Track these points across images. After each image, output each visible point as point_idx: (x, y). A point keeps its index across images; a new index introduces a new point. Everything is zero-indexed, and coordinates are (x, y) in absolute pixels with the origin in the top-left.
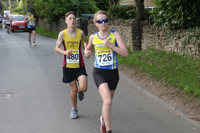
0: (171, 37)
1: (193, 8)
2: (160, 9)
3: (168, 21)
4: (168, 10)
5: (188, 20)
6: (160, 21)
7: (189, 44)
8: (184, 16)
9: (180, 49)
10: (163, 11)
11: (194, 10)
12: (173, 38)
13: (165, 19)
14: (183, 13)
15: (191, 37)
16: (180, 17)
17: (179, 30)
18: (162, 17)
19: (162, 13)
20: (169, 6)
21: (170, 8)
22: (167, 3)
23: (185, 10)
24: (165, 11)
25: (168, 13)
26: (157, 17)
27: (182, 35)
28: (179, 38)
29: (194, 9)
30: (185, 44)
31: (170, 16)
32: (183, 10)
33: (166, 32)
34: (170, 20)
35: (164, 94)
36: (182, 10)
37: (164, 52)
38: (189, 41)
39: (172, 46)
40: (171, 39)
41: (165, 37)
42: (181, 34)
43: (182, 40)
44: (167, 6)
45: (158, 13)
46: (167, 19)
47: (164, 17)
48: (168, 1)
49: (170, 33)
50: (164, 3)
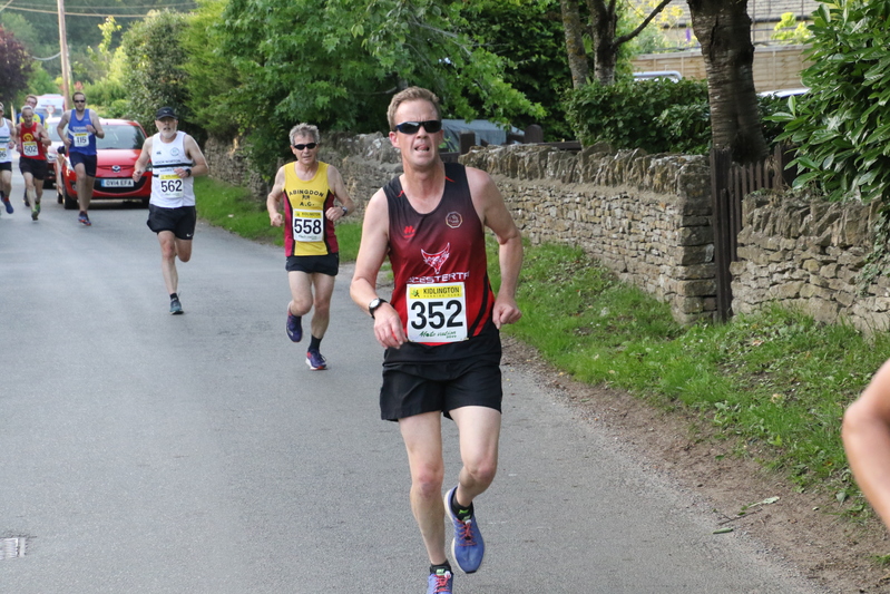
2: (832, 107)
3: (872, 168)
4: (872, 109)
6: (827, 166)
10: (846, 116)
13: (856, 155)
18: (839, 145)
19: (842, 128)
20: (880, 90)
21: (882, 103)
22: (871, 77)
24: (858, 118)
25: (871, 125)
26: (812, 148)
31: (883, 143)
33: (862, 224)
34: (884, 164)
35: (837, 564)
37: (851, 333)
41: (857, 254)
44: (868, 90)
45: (820, 124)
46: (868, 158)
47: (849, 146)
48: (875, 62)
49: (885, 231)
50: (850, 73)
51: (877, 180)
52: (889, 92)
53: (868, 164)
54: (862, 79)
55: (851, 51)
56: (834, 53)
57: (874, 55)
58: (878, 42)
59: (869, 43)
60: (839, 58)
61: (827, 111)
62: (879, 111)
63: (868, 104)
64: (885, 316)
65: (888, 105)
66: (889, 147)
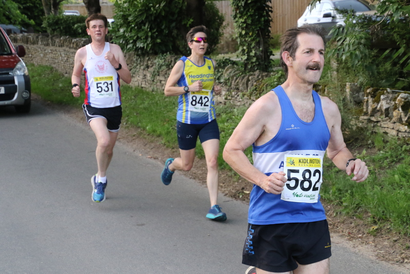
0: (138, 67)
1: (163, 27)
3: (132, 43)
4: (131, 27)
5: (157, 43)
6: (121, 42)
7: (159, 75)
8: (152, 37)
9: (149, 82)
10: (125, 29)
11: (165, 31)
12: (140, 67)
13: (128, 39)
14: (150, 34)
15: (161, 66)
16: (146, 38)
17: (148, 56)
19: (124, 32)
20: (132, 22)
21: (133, 26)
22: (130, 19)
23: (154, 29)
24: (127, 29)
25: (131, 31)
26: (117, 37)
27: (151, 63)
28: (148, 67)
29: (165, 29)
30: (154, 76)
31: (134, 36)
32: (151, 29)
33: (131, 58)
34: (135, 42)
36: (149, 30)
37: (129, 87)
38: (158, 72)
39: (139, 78)
40: (138, 69)
41: (130, 66)
42: (149, 62)
43: (151, 69)
44: (129, 22)
45: (119, 31)
46: (131, 40)
47: (125, 37)
48: (130, 15)
49: (137, 60)
50: (125, 17)
51: (133, 46)
52: (134, 23)
53: (131, 41)
54: (128, 19)
55: (125, 11)
56: (120, 12)
57: (130, 13)
58: (131, 10)
59: (129, 10)
60: (122, 13)
61: (120, 27)
62: (132, 28)
63: (130, 26)
64: (137, 82)
65: (135, 26)
66: (135, 37)
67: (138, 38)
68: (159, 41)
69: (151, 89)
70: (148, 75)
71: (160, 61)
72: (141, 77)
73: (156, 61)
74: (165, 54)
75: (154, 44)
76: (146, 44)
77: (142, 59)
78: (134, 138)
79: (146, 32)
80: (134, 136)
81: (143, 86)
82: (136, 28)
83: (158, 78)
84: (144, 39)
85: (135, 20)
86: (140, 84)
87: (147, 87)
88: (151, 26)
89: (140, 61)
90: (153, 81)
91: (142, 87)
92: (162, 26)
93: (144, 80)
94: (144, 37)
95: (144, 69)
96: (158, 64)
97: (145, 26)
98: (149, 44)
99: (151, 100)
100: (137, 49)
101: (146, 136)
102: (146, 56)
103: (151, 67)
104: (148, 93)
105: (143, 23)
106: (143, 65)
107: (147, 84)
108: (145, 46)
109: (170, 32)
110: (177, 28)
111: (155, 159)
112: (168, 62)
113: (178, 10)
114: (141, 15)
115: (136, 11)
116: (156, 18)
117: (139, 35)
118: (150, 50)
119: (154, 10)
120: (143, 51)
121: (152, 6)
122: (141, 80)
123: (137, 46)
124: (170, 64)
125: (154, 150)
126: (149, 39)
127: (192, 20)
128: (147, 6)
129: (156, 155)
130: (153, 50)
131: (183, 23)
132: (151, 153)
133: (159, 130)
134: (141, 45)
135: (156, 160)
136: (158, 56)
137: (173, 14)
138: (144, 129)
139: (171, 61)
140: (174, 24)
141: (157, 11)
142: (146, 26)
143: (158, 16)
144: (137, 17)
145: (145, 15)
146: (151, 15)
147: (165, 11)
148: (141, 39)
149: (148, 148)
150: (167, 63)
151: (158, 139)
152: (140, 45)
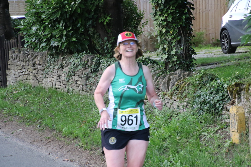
0: (52, 67)
5: (72, 42)
6: (33, 41)
7: (74, 75)
8: (67, 35)
9: (64, 82)
10: (38, 27)
11: (80, 29)
12: (54, 67)
13: (41, 38)
14: (65, 32)
15: (76, 66)
16: (61, 37)
17: (62, 56)
18: (36, 35)
19: (37, 30)
20: (46, 20)
22: (43, 16)
23: (69, 27)
24: (41, 27)
25: (44, 29)
26: (29, 36)
27: (66, 63)
28: (62, 67)
29: (80, 27)
30: (69, 76)
31: (48, 34)
32: (66, 27)
33: (44, 58)
34: (48, 41)
36: (63, 28)
37: (42, 88)
38: (74, 72)
39: (53, 79)
40: (52, 69)
41: (43, 66)
42: (64, 62)
43: (66, 69)
44: (43, 20)
45: (31, 29)
46: (44, 39)
47: (38, 35)
48: (44, 12)
49: (50, 60)
50: (38, 15)
51: (47, 45)
52: (48, 21)
53: (44, 40)
54: (41, 17)
55: (37, 9)
56: (33, 9)
57: (44, 10)
58: (44, 7)
59: (42, 7)
60: (34, 10)
61: (33, 25)
62: (46, 26)
63: (43, 24)
64: (51, 83)
65: (48, 24)
66: (49, 36)
67: (52, 36)
68: (74, 39)
69: (66, 90)
70: (63, 75)
71: (76, 60)
72: (55, 77)
73: (71, 61)
74: (81, 53)
75: (70, 43)
76: (60, 43)
77: (56, 59)
78: (49, 140)
79: (61, 30)
80: (49, 138)
81: (57, 86)
82: (50, 26)
83: (74, 78)
84: (58, 37)
85: (49, 18)
86: (54, 85)
87: (62, 88)
88: (66, 24)
89: (54, 60)
90: (68, 81)
91: (56, 88)
92: (78, 24)
93: (58, 80)
94: (58, 36)
95: (58, 70)
96: (73, 63)
97: (59, 24)
98: (64, 43)
99: (67, 101)
100: (51, 48)
101: (61, 139)
102: (60, 56)
103: (66, 67)
104: (63, 95)
105: (58, 21)
106: (57, 65)
107: (61, 84)
108: (60, 45)
109: (87, 31)
110: (93, 27)
111: (72, 161)
112: (85, 61)
113: (94, 8)
114: (54, 13)
115: (50, 8)
116: (71, 16)
117: (54, 34)
118: (65, 49)
119: (69, 7)
120: (57, 50)
121: (66, 4)
122: (55, 81)
123: (51, 45)
124: (87, 64)
125: (70, 152)
126: (64, 38)
127: (109, 18)
128: (62, 3)
129: (72, 158)
130: (68, 49)
131: (100, 21)
132: (67, 156)
133: (76, 132)
134: (56, 44)
135: (73, 163)
136: (74, 55)
137: (89, 12)
138: (60, 131)
139: (88, 61)
140: (90, 22)
141: (72, 8)
142: (61, 24)
143: (73, 13)
144: (51, 15)
145: (60, 13)
146: (66, 12)
147: (80, 8)
148: (56, 38)
149: (65, 151)
150: (83, 62)
151: (75, 141)
152: (54, 43)
